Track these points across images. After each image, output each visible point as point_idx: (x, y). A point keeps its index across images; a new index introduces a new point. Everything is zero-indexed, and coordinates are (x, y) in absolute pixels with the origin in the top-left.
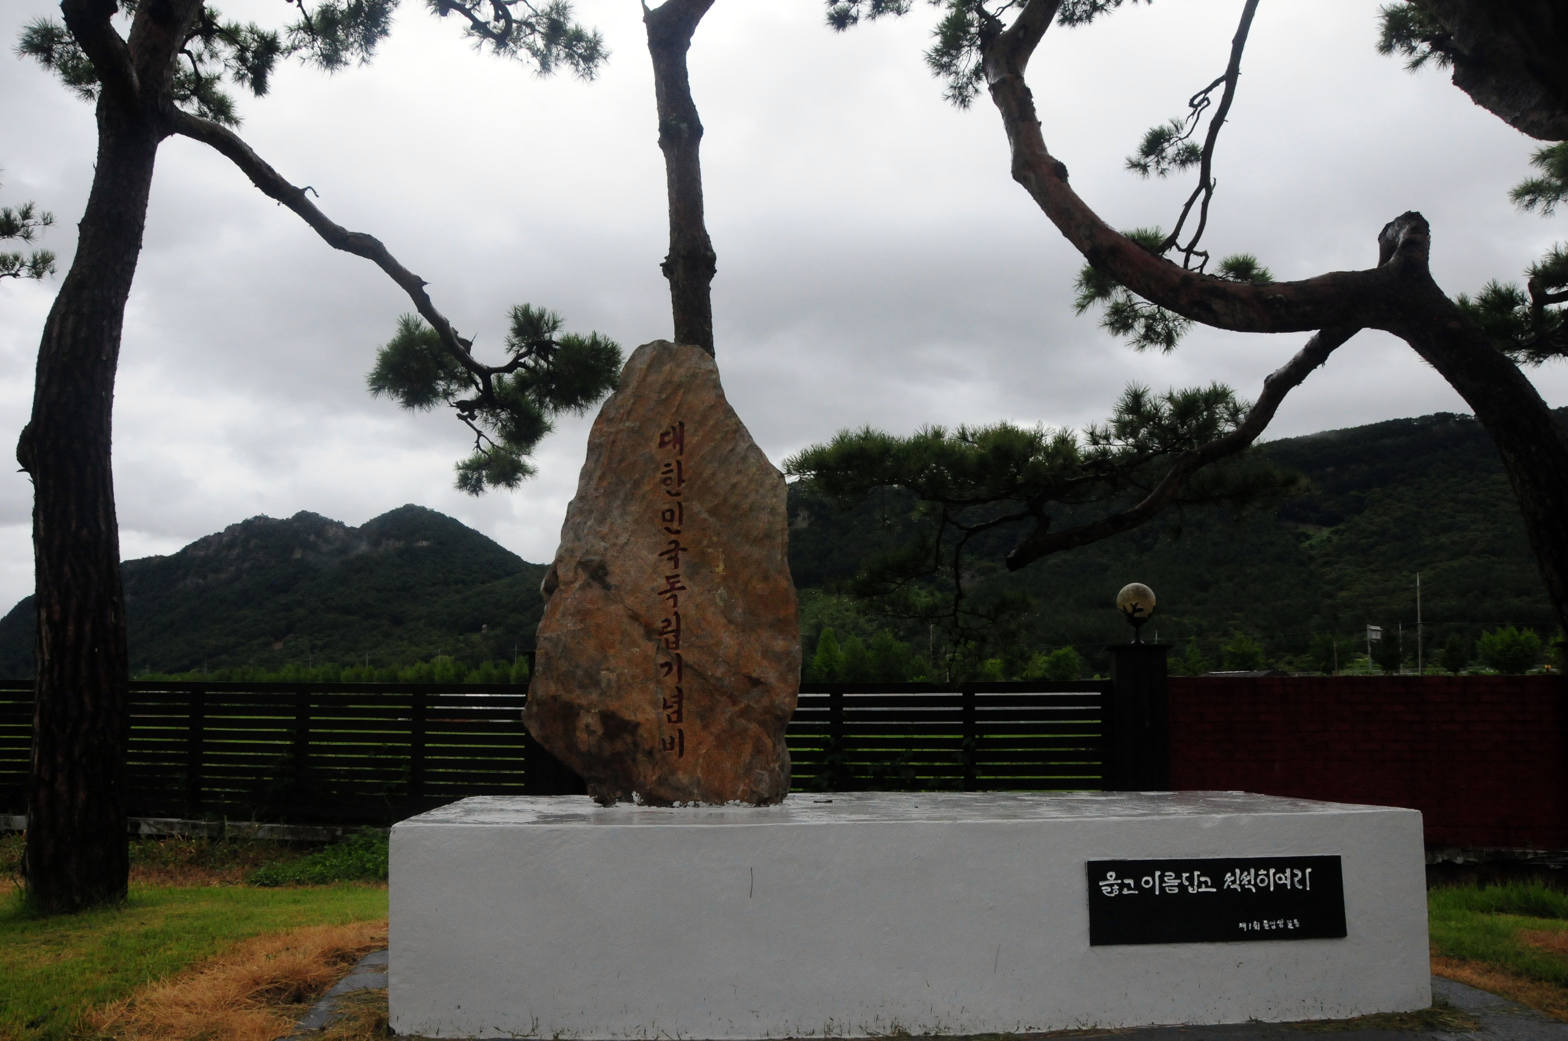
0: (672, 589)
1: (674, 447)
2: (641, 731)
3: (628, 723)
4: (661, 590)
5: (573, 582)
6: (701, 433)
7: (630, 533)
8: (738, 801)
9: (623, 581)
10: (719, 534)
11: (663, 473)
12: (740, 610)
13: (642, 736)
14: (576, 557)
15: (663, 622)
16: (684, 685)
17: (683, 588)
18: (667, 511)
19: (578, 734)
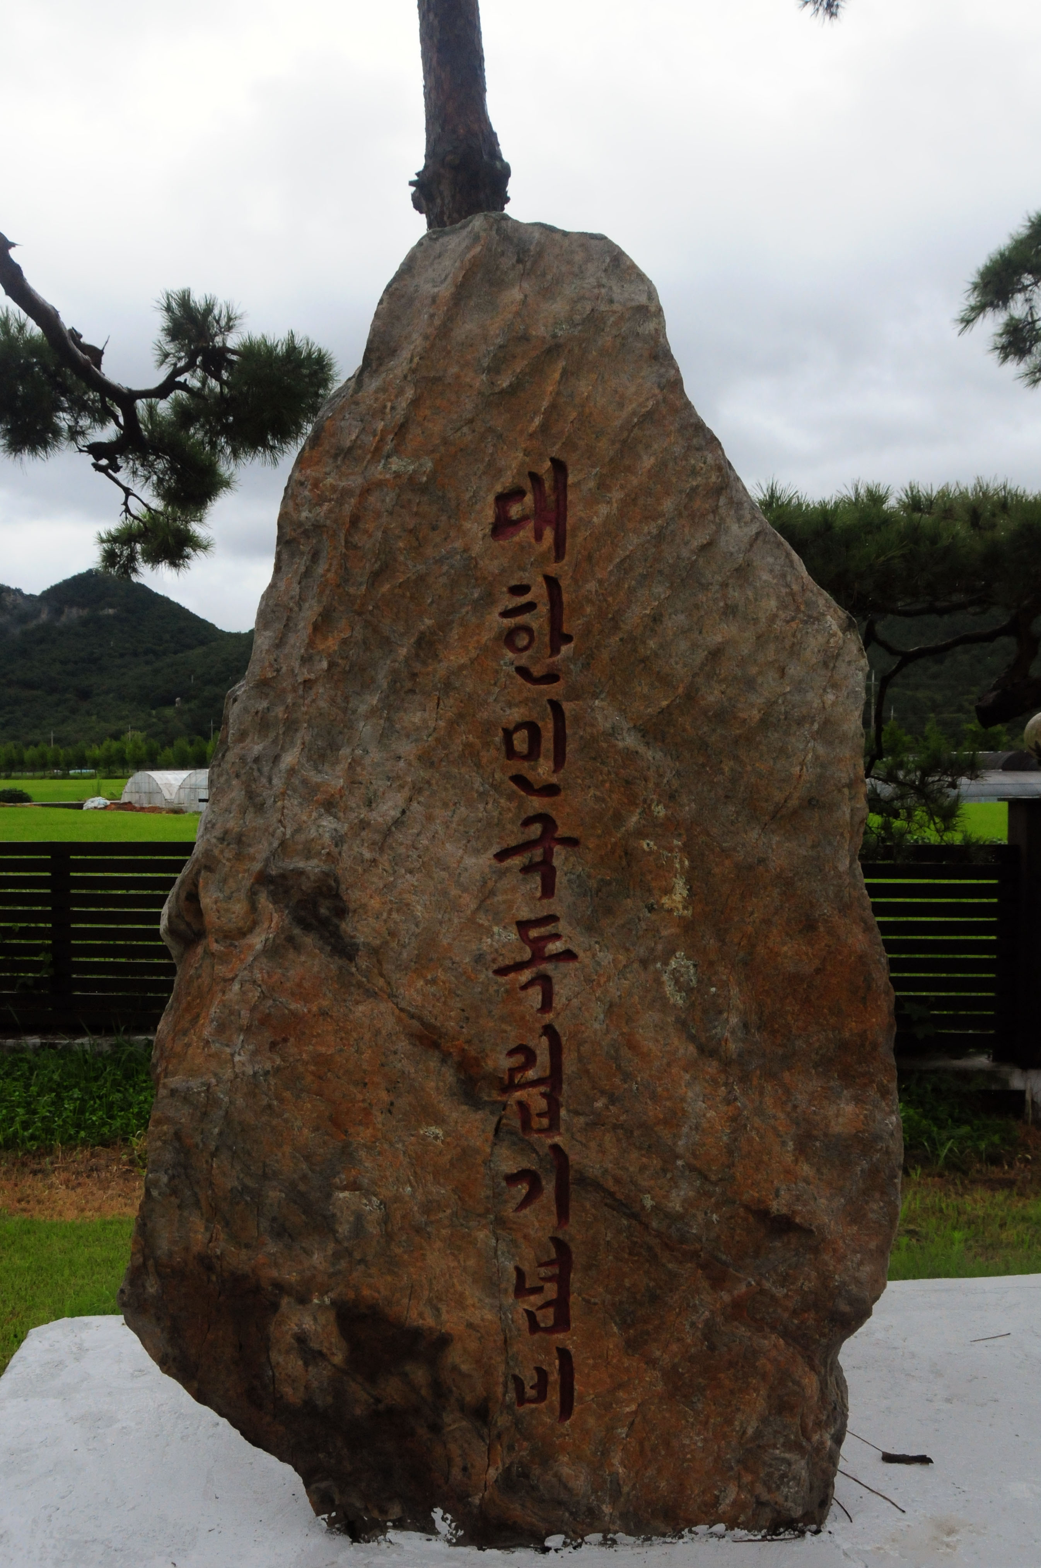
0: (538, 956)
1: (539, 537)
2: (455, 1356)
3: (417, 1334)
4: (502, 962)
5: (243, 933)
6: (617, 495)
7: (406, 792)
8: (720, 1528)
9: (392, 934)
10: (672, 797)
11: (505, 614)
12: (734, 1020)
13: (455, 1368)
14: (253, 859)
15: (511, 1053)
16: (574, 1232)
17: (569, 955)
18: (519, 727)
19: (276, 1357)
